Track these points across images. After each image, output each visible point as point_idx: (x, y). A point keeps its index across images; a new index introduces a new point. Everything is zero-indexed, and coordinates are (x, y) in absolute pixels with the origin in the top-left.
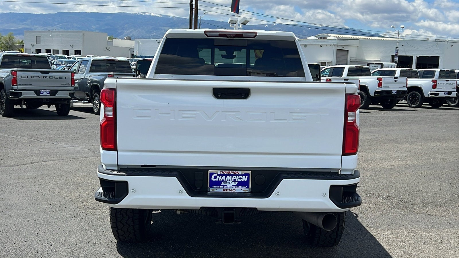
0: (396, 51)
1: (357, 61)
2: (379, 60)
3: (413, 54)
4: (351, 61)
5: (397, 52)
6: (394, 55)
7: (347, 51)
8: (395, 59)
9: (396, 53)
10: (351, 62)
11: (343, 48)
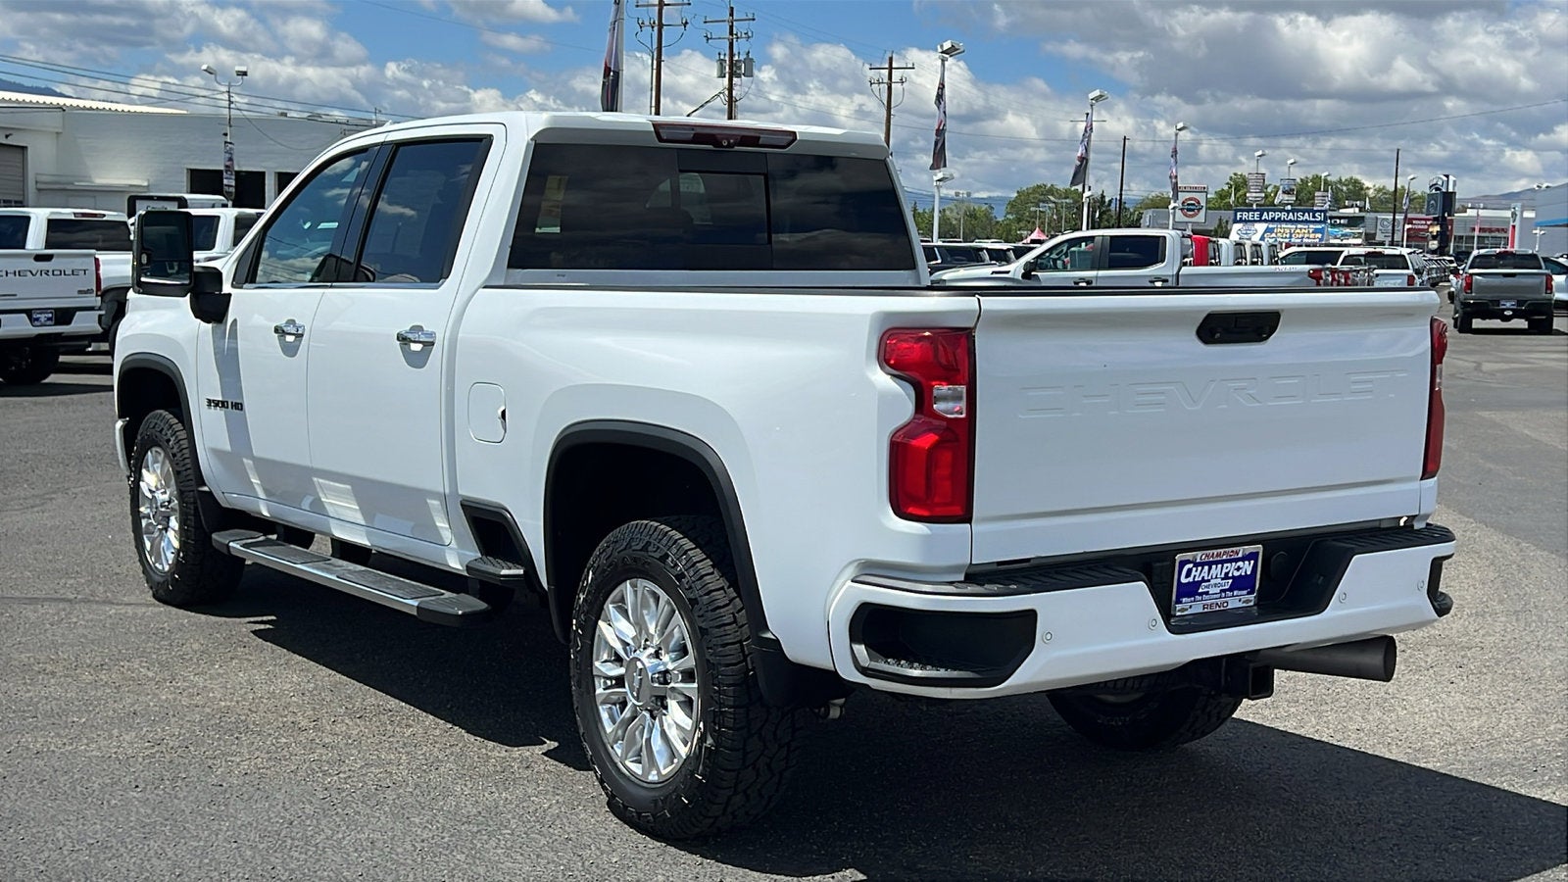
0: (228, 155)
1: (62, 187)
2: (146, 184)
3: (264, 168)
4: (40, 186)
5: (231, 159)
6: (222, 168)
7: (19, 150)
8: (225, 182)
9: (228, 163)
10: (39, 190)
11: (7, 136)
